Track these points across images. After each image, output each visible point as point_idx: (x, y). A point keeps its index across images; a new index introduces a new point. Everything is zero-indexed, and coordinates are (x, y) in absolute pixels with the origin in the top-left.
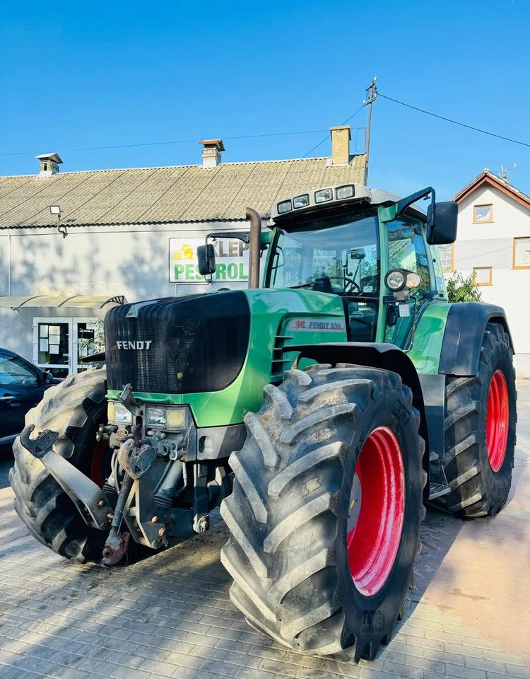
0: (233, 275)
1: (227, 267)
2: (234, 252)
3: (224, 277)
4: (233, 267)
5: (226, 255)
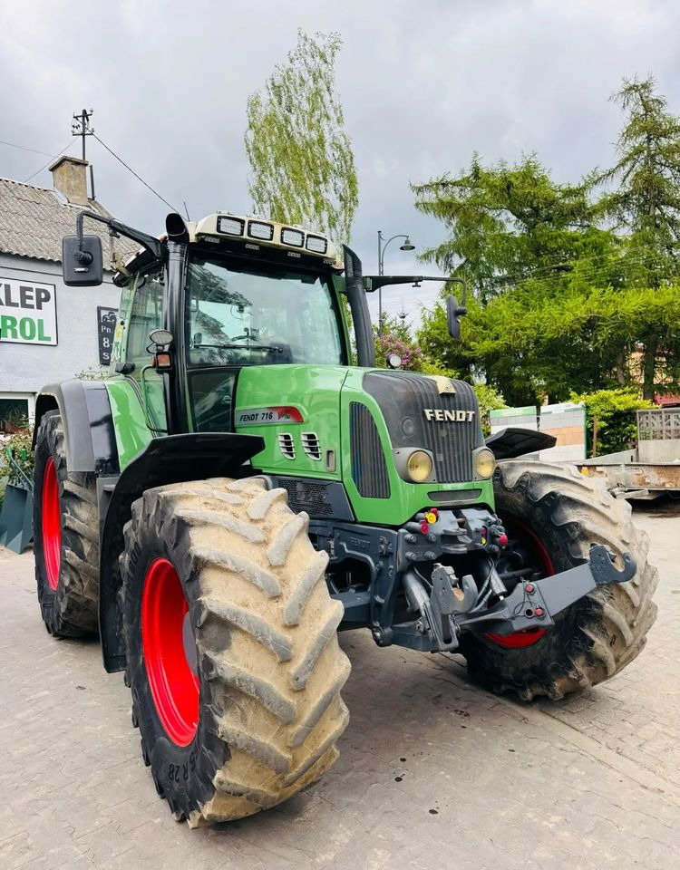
0: (28, 334)
1: (18, 323)
2: (28, 302)
3: (15, 335)
4: (27, 323)
5: (16, 305)
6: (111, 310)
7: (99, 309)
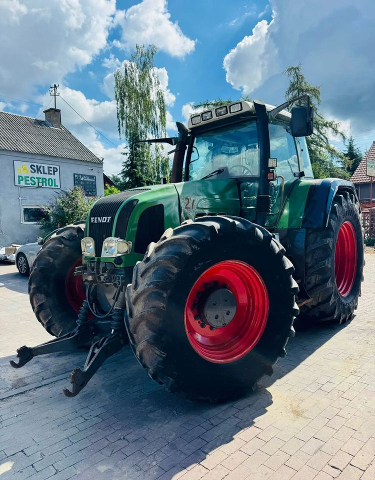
6: (78, 175)
7: (74, 174)
